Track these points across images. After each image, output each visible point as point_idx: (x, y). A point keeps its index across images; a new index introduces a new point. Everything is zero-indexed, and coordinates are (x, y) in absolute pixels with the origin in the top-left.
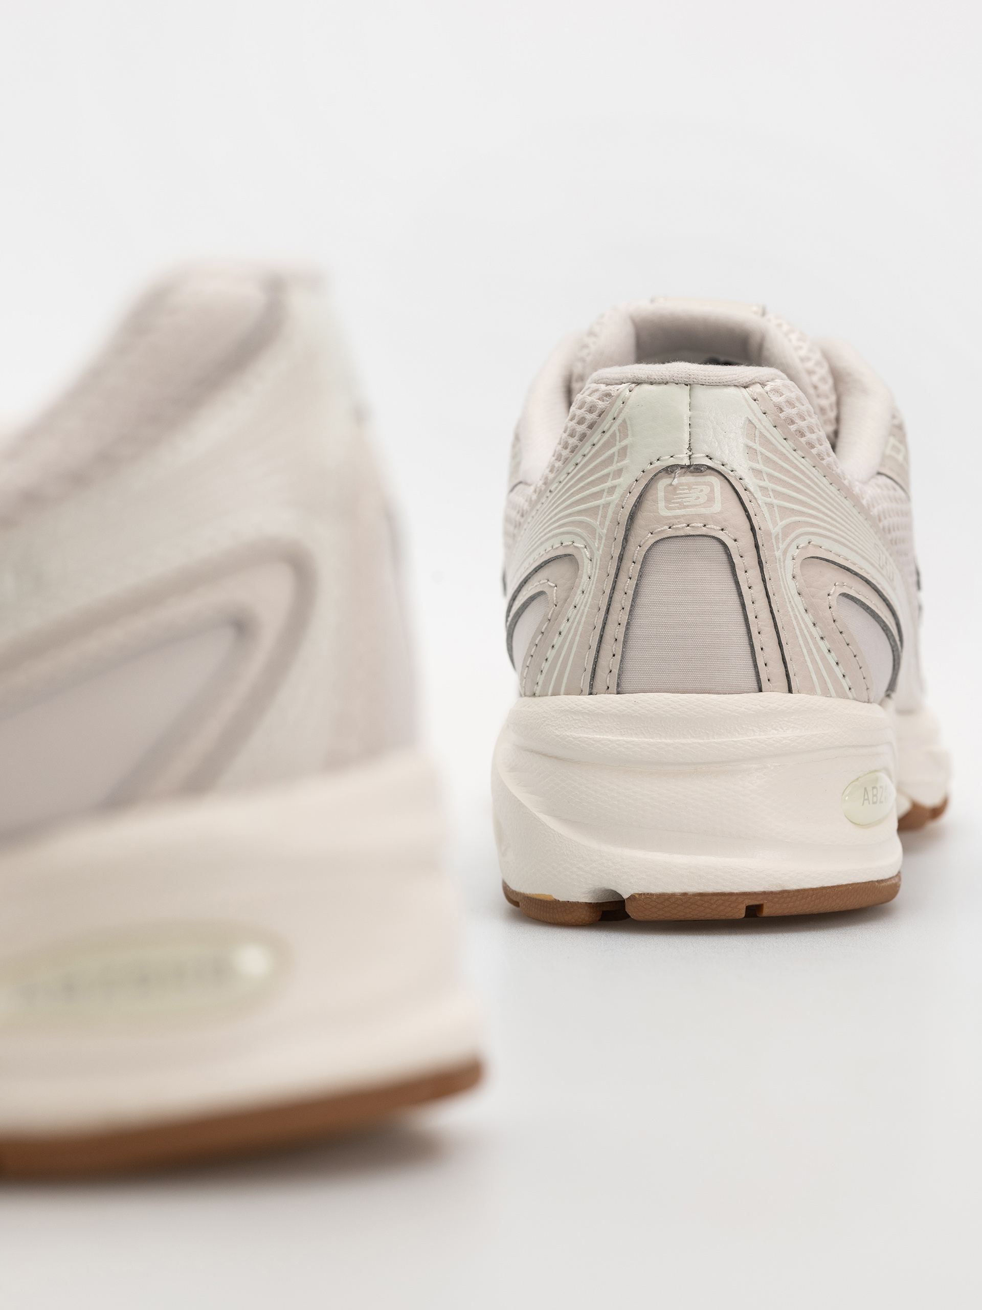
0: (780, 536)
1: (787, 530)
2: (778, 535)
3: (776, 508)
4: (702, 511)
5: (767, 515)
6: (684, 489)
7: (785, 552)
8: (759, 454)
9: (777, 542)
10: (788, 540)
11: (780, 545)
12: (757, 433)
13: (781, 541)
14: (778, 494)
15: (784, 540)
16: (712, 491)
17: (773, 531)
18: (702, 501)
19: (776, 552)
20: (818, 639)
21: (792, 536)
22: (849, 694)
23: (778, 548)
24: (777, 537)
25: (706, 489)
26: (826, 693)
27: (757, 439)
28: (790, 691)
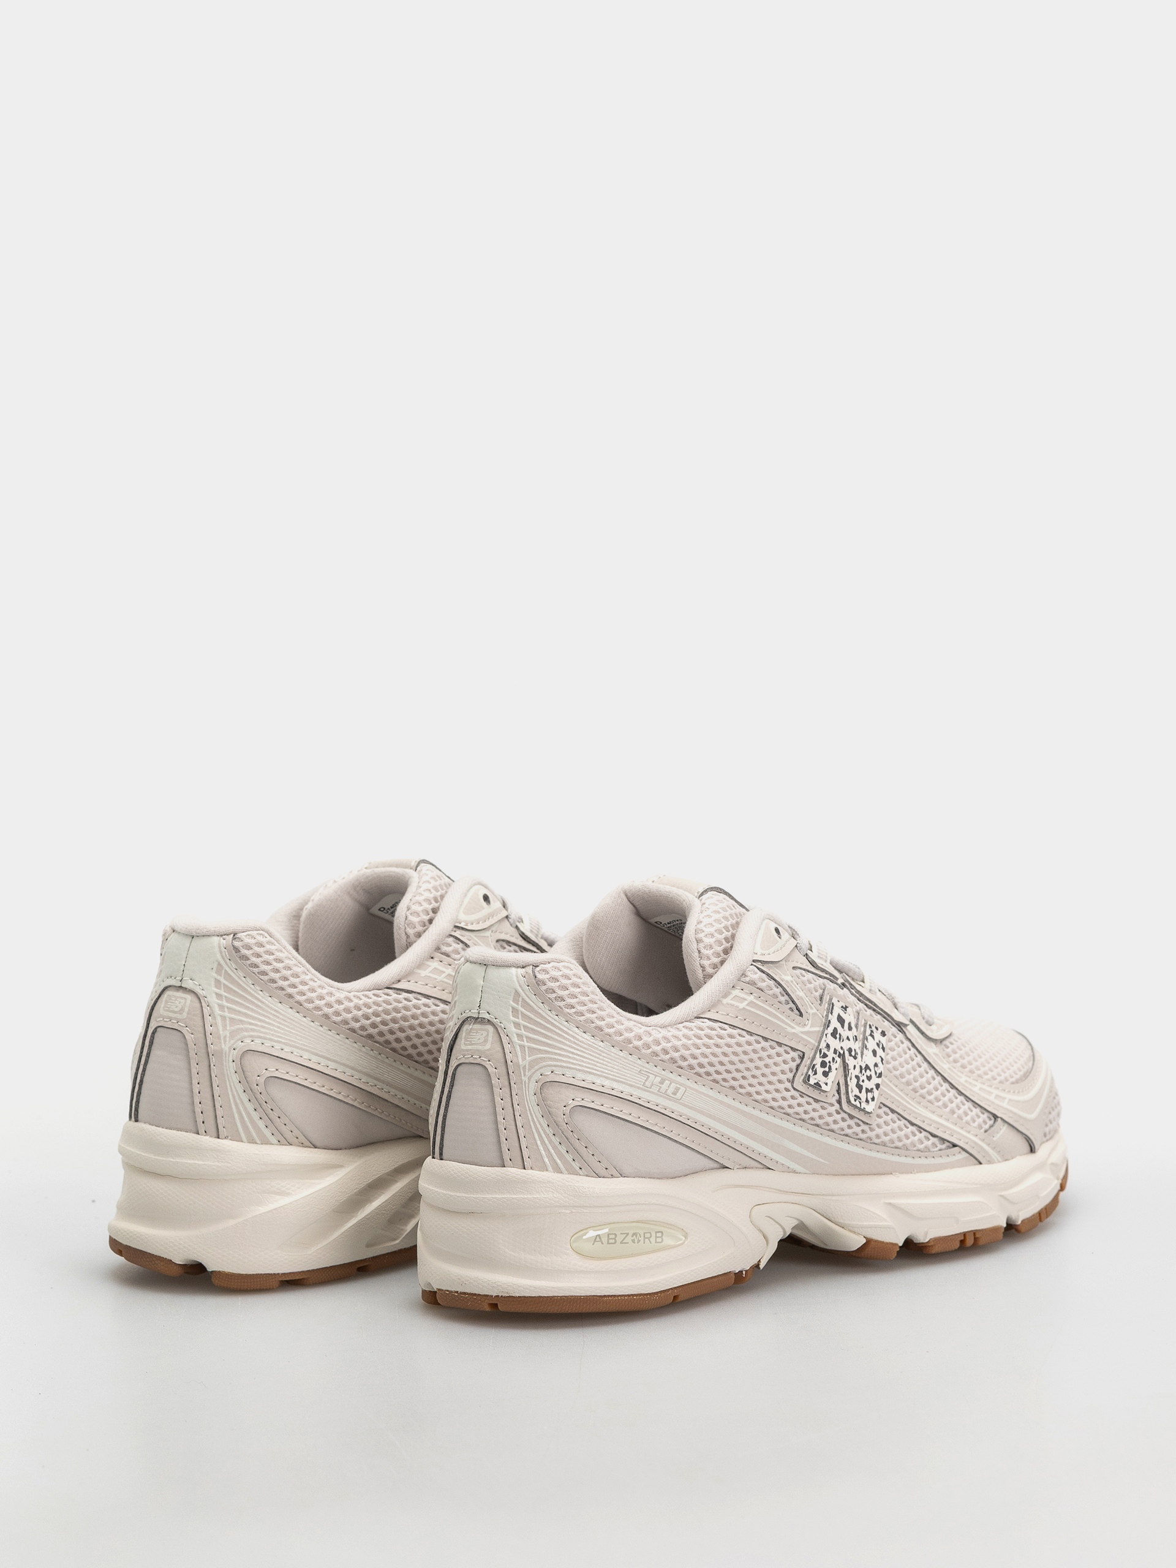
0: (527, 1066)
1: (532, 1064)
2: (525, 1066)
3: (526, 1049)
4: (480, 1047)
5: (519, 1054)
6: (474, 1033)
7: (529, 1079)
8: (520, 1013)
9: (525, 1072)
10: (533, 1070)
11: (527, 1073)
12: (520, 999)
13: (527, 1070)
14: (529, 1039)
15: (529, 1070)
16: (488, 1035)
17: (521, 1063)
18: (481, 1041)
19: (523, 1078)
20: (551, 1135)
21: (536, 1067)
22: (580, 1172)
23: (525, 1075)
24: (524, 1068)
25: (485, 1033)
26: (558, 1170)
27: (520, 1003)
28: (525, 1169)
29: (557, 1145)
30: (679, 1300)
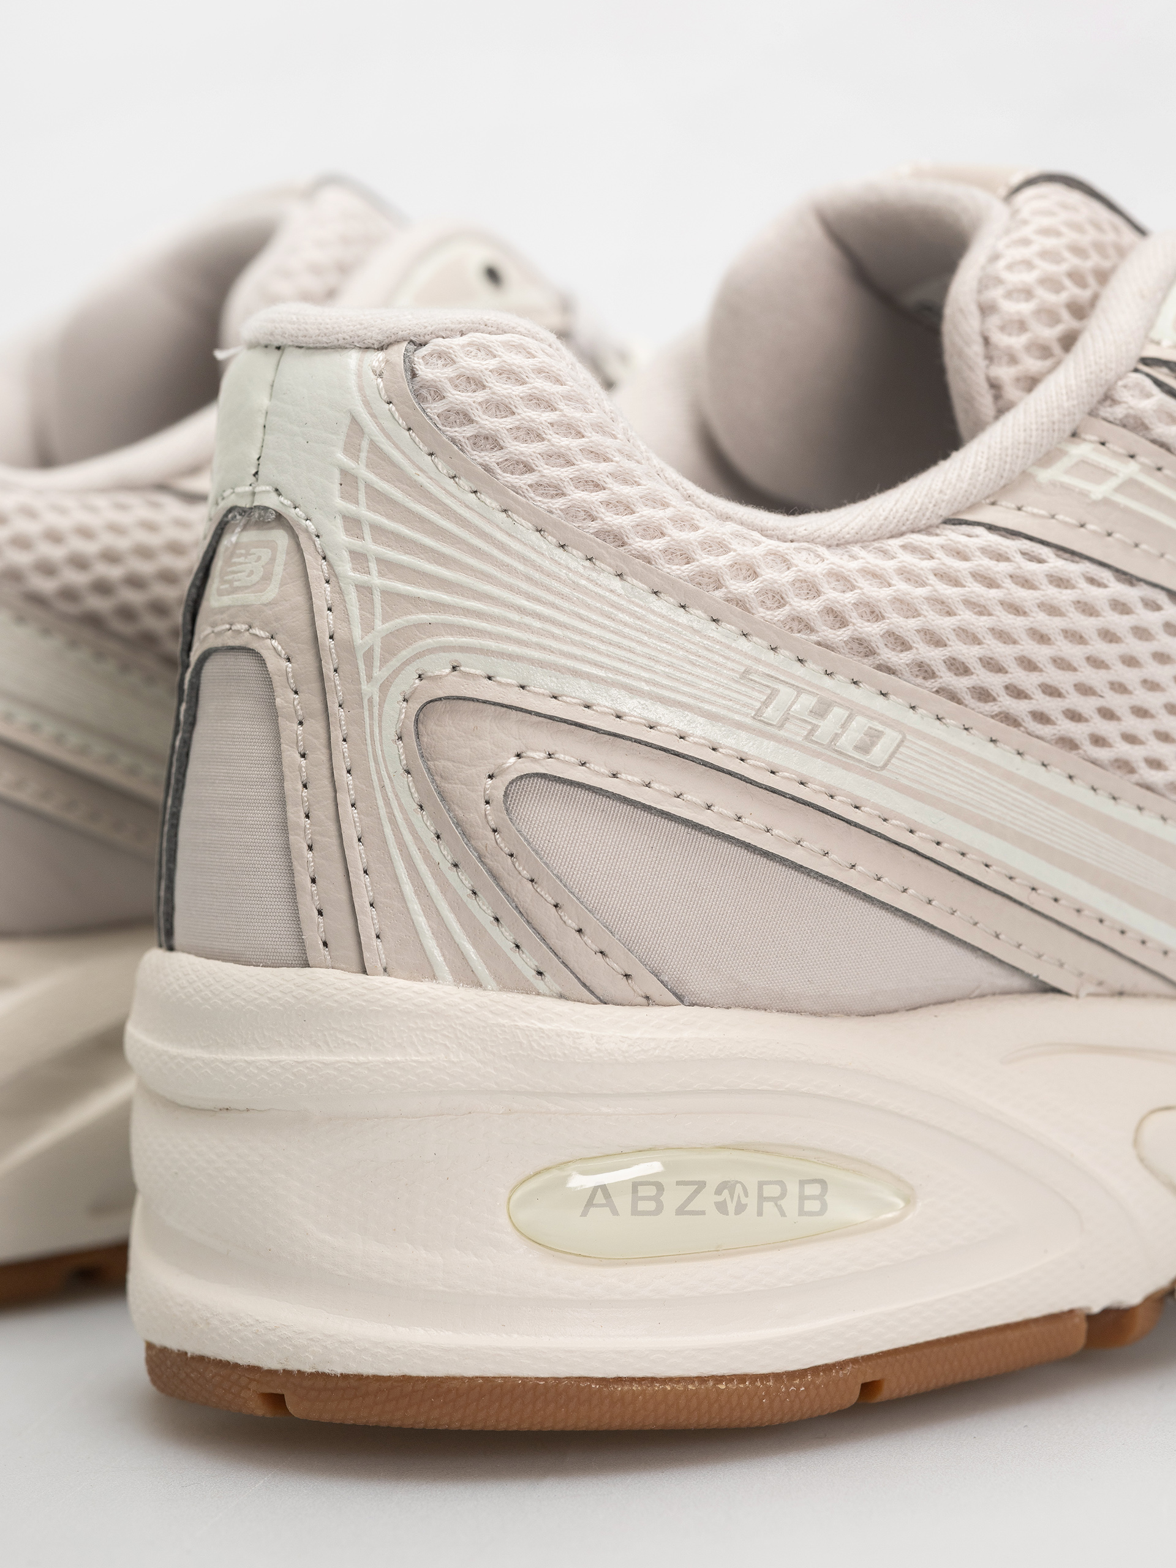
0: (377, 651)
1: (393, 643)
2: (371, 649)
3: (377, 598)
4: (248, 597)
5: (355, 611)
7: (384, 688)
8: (362, 486)
9: (369, 666)
10: (395, 663)
11: (376, 673)
12: (365, 444)
13: (377, 663)
14: (388, 567)
15: (384, 661)
16: (273, 560)
17: (358, 641)
18: (255, 578)
19: (365, 687)
20: (446, 866)
21: (406, 654)
22: (537, 982)
23: (370, 678)
24: (369, 655)
25: (265, 554)
26: (467, 977)
27: (363, 455)
28: (365, 972)
29: (465, 898)
30: (885, 1394)
